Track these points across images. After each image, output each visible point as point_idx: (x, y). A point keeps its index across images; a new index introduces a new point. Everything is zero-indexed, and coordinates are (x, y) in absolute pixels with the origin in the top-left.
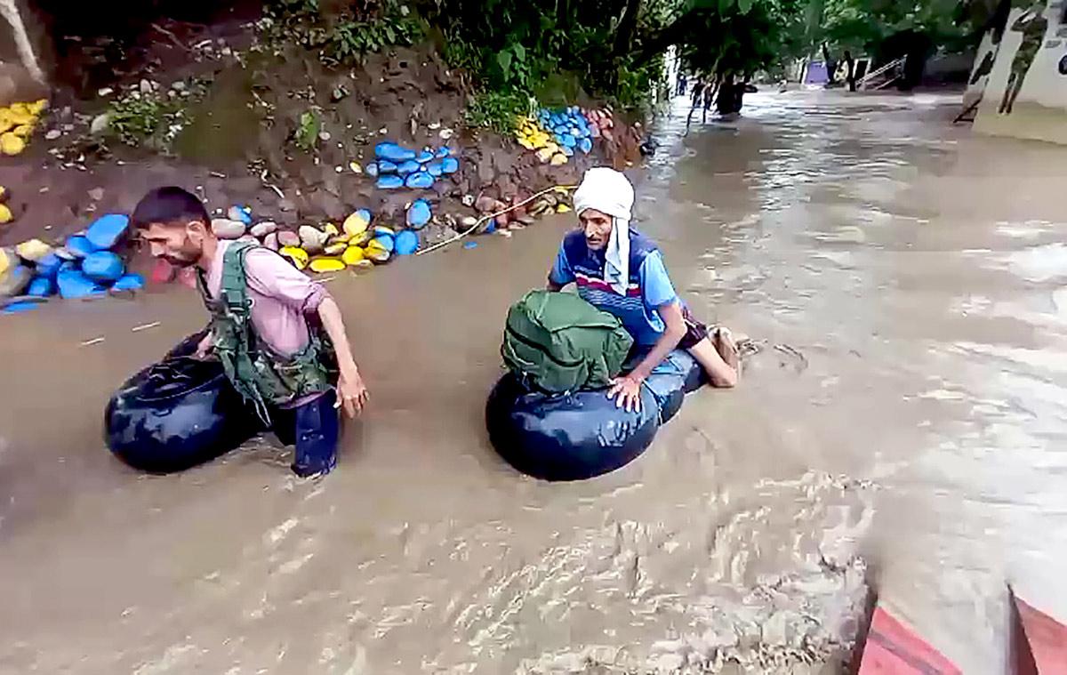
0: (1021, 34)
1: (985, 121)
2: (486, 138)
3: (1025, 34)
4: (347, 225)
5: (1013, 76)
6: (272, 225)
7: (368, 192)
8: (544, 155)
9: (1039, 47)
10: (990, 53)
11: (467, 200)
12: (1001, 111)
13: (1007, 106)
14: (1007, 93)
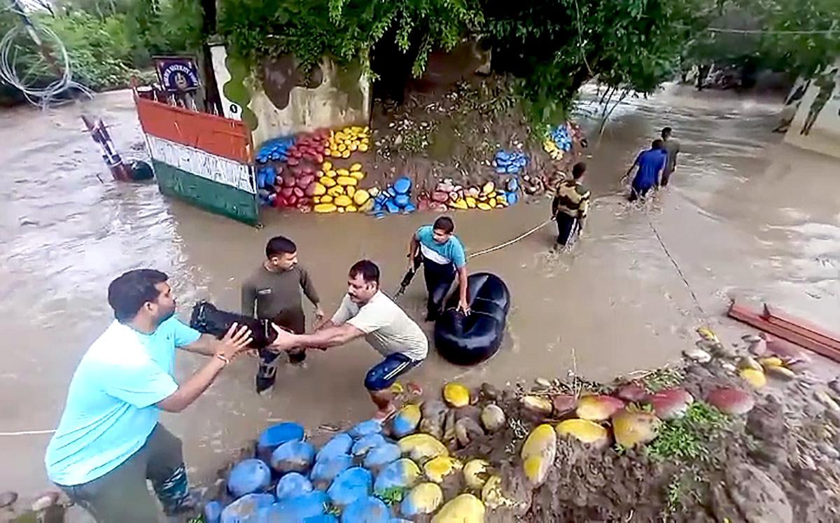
0: (819, 88)
1: (792, 136)
2: (533, 147)
3: (821, 89)
4: (485, 188)
5: (811, 113)
6: (460, 187)
7: (492, 173)
8: (554, 155)
9: (828, 98)
10: (802, 87)
11: (527, 178)
12: (802, 133)
13: (806, 130)
14: (806, 125)
